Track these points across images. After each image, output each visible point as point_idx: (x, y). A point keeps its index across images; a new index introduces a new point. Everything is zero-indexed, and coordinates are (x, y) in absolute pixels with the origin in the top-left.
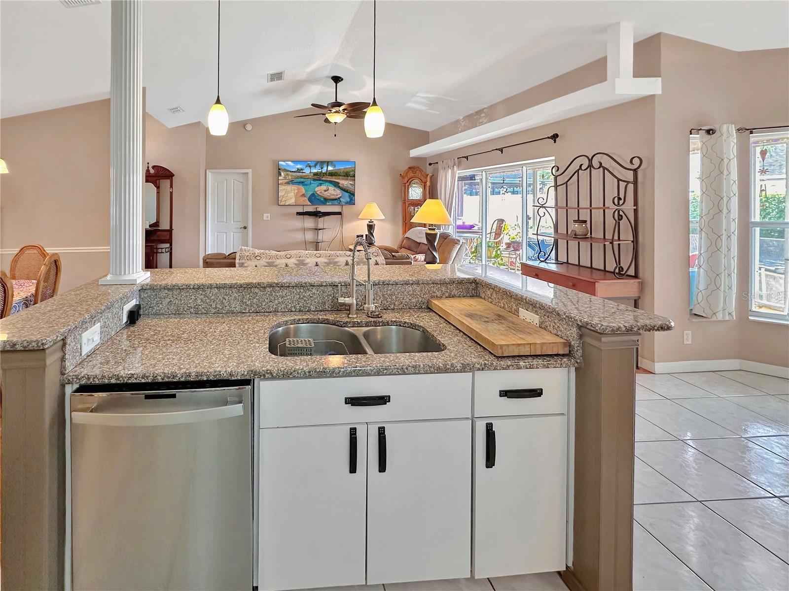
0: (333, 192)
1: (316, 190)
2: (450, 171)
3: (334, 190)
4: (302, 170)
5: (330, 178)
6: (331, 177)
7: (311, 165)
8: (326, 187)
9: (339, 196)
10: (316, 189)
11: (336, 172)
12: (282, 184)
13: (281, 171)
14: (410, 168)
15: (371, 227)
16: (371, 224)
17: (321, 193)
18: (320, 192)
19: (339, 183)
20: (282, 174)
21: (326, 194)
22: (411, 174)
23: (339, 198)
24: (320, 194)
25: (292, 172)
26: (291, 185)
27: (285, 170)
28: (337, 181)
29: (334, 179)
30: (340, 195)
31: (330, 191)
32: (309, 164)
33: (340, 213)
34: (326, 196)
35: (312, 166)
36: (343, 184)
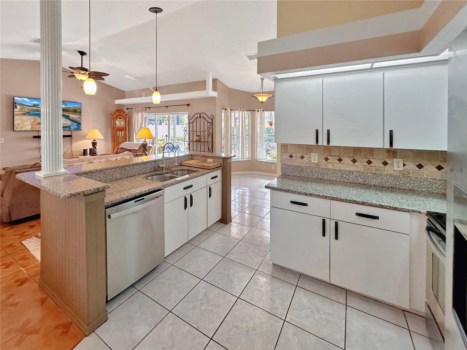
2: (140, 113)
3: (66, 121)
4: (38, 105)
9: (69, 125)
11: (67, 109)
12: (17, 115)
13: (16, 104)
14: (117, 110)
15: (94, 144)
16: (94, 142)
19: (69, 116)
20: (18, 107)
22: (118, 114)
23: (69, 126)
25: (28, 106)
27: (21, 104)
28: (68, 115)
30: (71, 124)
33: (71, 136)
36: (72, 117)
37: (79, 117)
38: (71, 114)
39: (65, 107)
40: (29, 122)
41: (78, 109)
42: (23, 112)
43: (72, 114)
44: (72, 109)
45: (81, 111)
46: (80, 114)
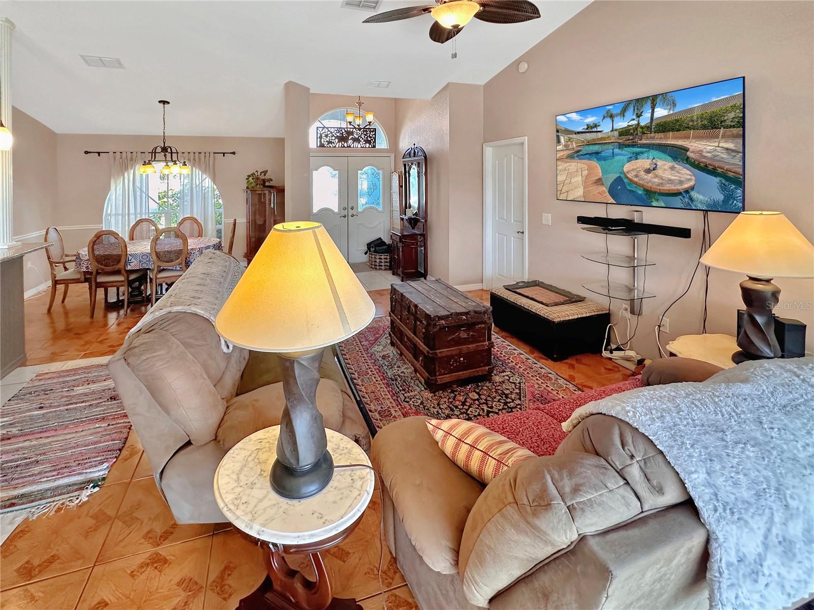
0: (668, 175)
1: (625, 170)
5: (659, 139)
6: (661, 135)
7: (614, 112)
8: (649, 161)
9: (686, 186)
10: (627, 168)
17: (636, 176)
18: (634, 173)
21: (651, 180)
24: (635, 179)
26: (577, 160)
29: (671, 140)
31: (659, 172)
32: (609, 110)
34: (650, 184)
35: (617, 115)
37: (731, 145)
38: (693, 138)
39: (671, 112)
40: (579, 179)
41: (727, 111)
42: (570, 152)
43: (699, 138)
44: (695, 114)
45: (744, 117)
46: (735, 131)
